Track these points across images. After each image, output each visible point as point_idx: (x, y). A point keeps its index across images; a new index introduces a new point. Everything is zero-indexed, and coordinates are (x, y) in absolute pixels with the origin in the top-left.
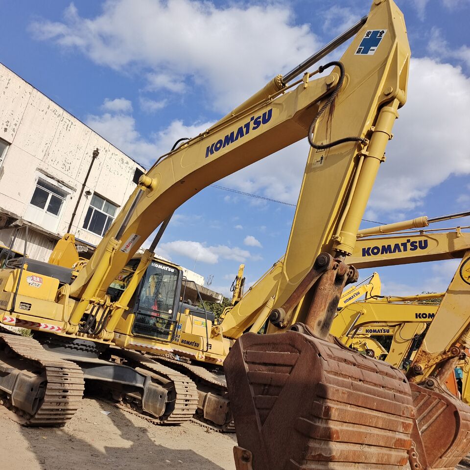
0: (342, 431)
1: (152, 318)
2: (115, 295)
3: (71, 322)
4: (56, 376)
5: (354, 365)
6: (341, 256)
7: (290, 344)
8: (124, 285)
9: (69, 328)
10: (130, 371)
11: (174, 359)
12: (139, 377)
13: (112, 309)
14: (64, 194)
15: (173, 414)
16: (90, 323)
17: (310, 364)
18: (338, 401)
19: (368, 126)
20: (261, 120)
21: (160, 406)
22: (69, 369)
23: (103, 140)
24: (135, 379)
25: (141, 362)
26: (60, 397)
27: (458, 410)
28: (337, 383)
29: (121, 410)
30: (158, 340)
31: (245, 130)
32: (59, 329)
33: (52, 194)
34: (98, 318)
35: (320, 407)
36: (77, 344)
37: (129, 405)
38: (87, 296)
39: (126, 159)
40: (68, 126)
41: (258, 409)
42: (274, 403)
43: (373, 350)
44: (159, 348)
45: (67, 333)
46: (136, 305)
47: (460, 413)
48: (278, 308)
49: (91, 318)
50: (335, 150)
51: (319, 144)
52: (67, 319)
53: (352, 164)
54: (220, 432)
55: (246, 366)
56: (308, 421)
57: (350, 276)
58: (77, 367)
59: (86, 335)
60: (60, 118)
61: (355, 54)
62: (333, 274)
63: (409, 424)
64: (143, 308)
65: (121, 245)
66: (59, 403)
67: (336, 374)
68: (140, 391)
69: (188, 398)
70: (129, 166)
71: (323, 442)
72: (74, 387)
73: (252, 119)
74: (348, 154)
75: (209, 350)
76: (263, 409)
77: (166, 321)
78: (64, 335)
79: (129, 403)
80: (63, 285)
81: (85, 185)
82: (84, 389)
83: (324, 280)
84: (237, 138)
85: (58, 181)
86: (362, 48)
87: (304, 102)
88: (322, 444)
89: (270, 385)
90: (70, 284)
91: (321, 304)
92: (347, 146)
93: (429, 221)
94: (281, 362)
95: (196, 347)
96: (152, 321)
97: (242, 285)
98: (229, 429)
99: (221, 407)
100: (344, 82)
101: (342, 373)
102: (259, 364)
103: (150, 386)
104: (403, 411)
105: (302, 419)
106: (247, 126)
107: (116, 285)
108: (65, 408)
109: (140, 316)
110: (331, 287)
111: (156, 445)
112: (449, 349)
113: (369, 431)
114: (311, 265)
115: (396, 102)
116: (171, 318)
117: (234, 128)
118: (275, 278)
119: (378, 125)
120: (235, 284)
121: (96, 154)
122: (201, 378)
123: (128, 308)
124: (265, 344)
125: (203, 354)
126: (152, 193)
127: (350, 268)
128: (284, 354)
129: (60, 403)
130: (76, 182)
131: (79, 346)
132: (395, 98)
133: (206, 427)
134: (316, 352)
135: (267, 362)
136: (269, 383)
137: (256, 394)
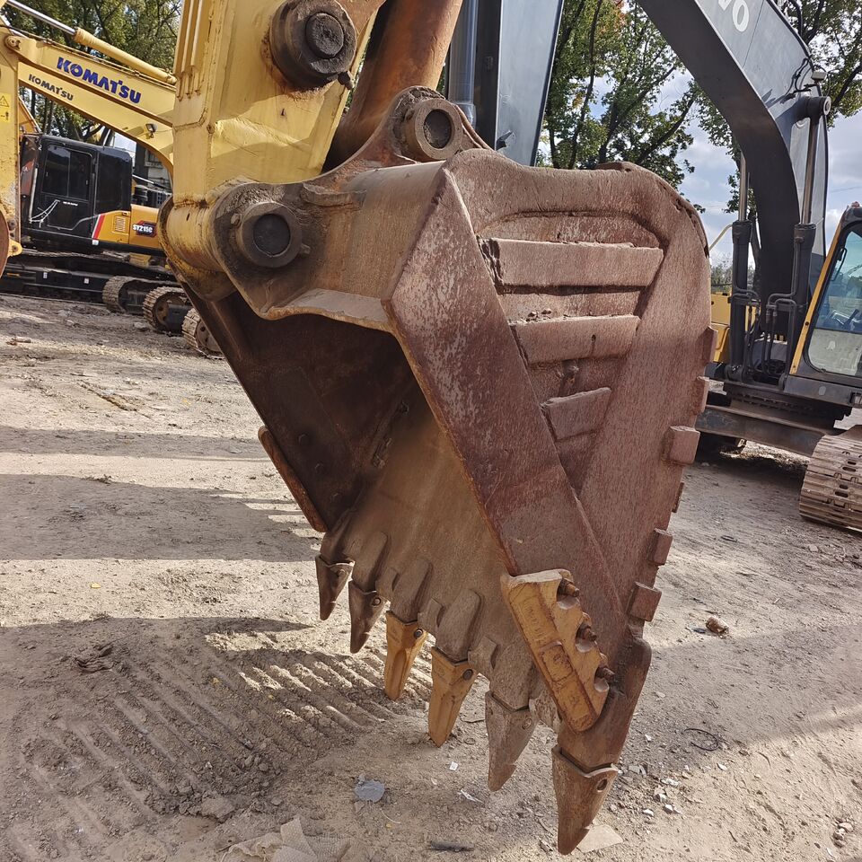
7: (633, 216)
17: (690, 279)
94: (617, 278)
102: (544, 289)
124: (557, 211)
134: (702, 242)
135: (575, 282)
136: (586, 355)
137: (540, 399)
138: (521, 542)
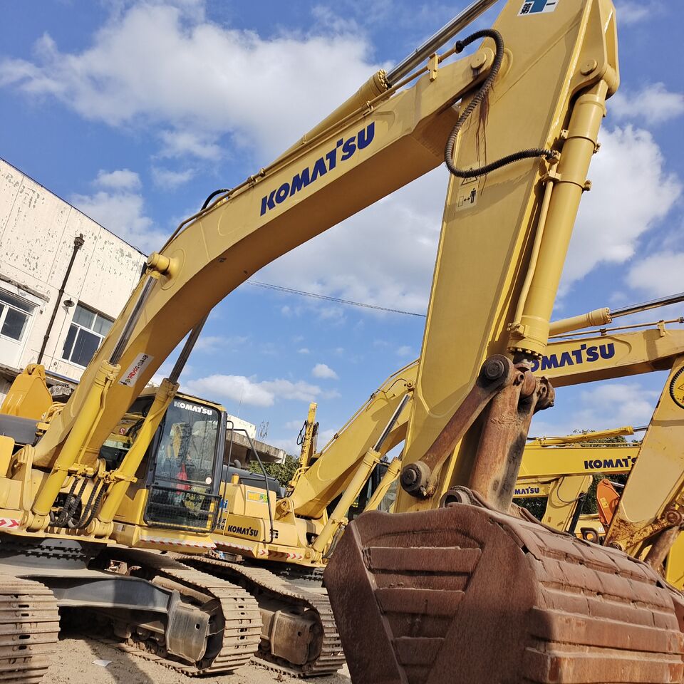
1: (178, 493)
2: (114, 459)
3: (36, 510)
4: (6, 611)
5: (582, 562)
6: (525, 361)
7: (457, 531)
8: (129, 441)
9: (32, 521)
10: (144, 585)
12: (159, 596)
13: (108, 482)
14: (28, 307)
15: (220, 656)
16: (70, 509)
17: (508, 568)
18: (570, 643)
19: (555, 130)
20: (356, 142)
21: (196, 642)
22: (31, 595)
23: (90, 221)
24: (152, 600)
25: (162, 570)
26: (15, 648)
28: (566, 606)
29: (128, 654)
30: (190, 530)
31: (327, 163)
32: (15, 524)
33: (8, 307)
34: (85, 499)
35: (541, 660)
36: (48, 547)
37: (143, 645)
38: (63, 463)
39: (128, 250)
40: (31, 200)
41: (404, 665)
42: (438, 653)
43: (595, 529)
44: (192, 544)
45: (29, 530)
46: (150, 473)
48: (416, 462)
49: (73, 500)
50: (497, 176)
51: (466, 169)
52: (28, 506)
53: (533, 197)
54: (300, 677)
55: (371, 578)
57: (541, 396)
58: (47, 590)
59: (64, 530)
60: (17, 188)
61: (519, 15)
62: (514, 393)
63: (679, 664)
64: (163, 479)
65: (121, 373)
66: (13, 660)
67: (560, 585)
68: (162, 618)
69: (245, 624)
70: (132, 260)
72: (41, 627)
73: (339, 143)
74: (522, 182)
75: (275, 540)
76: (414, 666)
77: (202, 498)
78: (24, 533)
79: (142, 641)
80: (22, 447)
81: (63, 291)
82: (59, 629)
83: (499, 405)
84: (314, 178)
85: (19, 287)
86: (530, 4)
87: (431, 103)
89: (424, 615)
90: (34, 445)
91: (497, 449)
92: (518, 167)
93: (611, 315)
94: (443, 566)
95: (252, 537)
96: (178, 499)
97: (314, 434)
98: (315, 672)
99: (299, 634)
100: (503, 63)
101: (570, 582)
102: (398, 572)
103: (178, 610)
104: (670, 643)
106: (332, 156)
107: (114, 442)
108: (26, 667)
109: (157, 492)
110: (512, 417)
112: (663, 514)
114: (470, 381)
115: (602, 87)
116: (209, 491)
117: (309, 162)
118: (374, 417)
119: (574, 126)
120: (303, 434)
121: (79, 243)
122: (264, 588)
123: (136, 479)
124: (405, 532)
125: (265, 547)
126: (172, 281)
127: (541, 382)
128: (447, 551)
129: (15, 659)
130: (48, 288)
131: (51, 550)
132: (601, 79)
133: (276, 670)
134: (517, 543)
135: (413, 568)
136: (422, 612)
137: (395, 635)
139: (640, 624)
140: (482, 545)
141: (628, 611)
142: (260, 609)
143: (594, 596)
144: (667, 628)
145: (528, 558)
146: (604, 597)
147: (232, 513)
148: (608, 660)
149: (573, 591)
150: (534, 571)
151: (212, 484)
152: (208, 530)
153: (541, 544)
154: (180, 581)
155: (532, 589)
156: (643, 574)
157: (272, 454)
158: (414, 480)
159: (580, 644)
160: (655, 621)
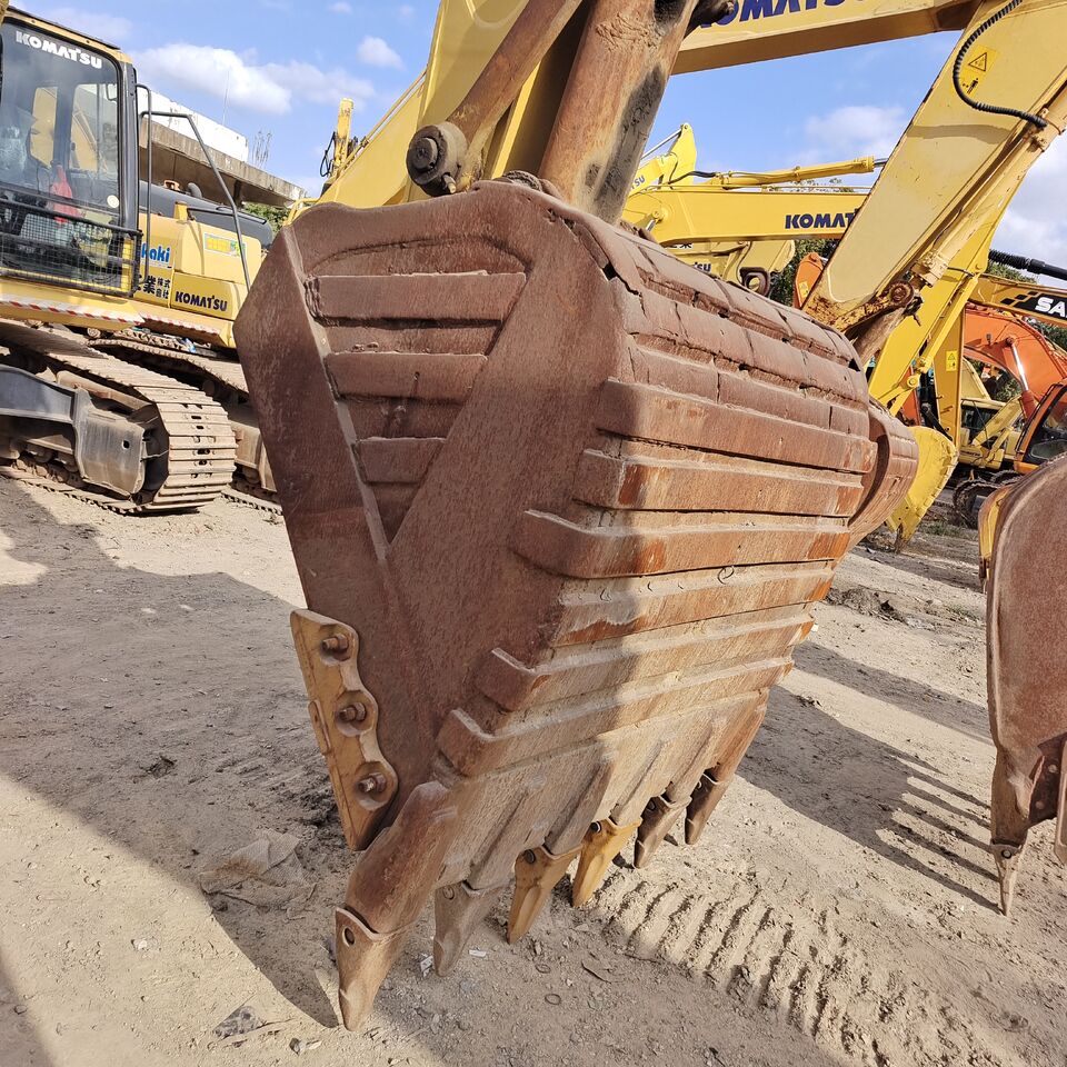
0: (675, 539)
5: (724, 313)
7: (486, 239)
11: (180, 351)
12: (52, 397)
15: (166, 487)
17: (572, 309)
18: (670, 445)
21: (127, 468)
24: (41, 401)
25: (52, 355)
27: (888, 434)
28: (673, 381)
29: (18, 482)
30: (88, 289)
35: (608, 470)
37: (42, 470)
41: (371, 484)
42: (430, 464)
44: (97, 313)
47: (891, 439)
48: (439, 123)
56: (562, 522)
63: (856, 489)
67: (670, 343)
68: (66, 431)
69: (204, 444)
71: (612, 583)
76: (390, 485)
77: (108, 233)
79: (41, 464)
88: (609, 589)
89: (413, 400)
94: (453, 310)
95: (218, 312)
101: (690, 340)
102: (369, 323)
103: (90, 418)
104: (848, 455)
105: (538, 515)
110: (641, 25)
111: (119, 570)
112: (887, 289)
113: (750, 528)
116: (119, 222)
124: (386, 245)
128: (462, 280)
133: (270, 510)
134: (596, 259)
135: (397, 314)
136: (408, 394)
137: (360, 434)
138: (315, 575)
139: (807, 422)
140: (528, 266)
141: (790, 399)
142: (230, 422)
143: (733, 369)
144: (849, 431)
145: (613, 289)
146: (751, 375)
147: (180, 271)
148: (737, 475)
149: (694, 358)
150: (620, 312)
151: (121, 209)
152: (124, 291)
153: (648, 267)
154: (85, 374)
155: (611, 345)
156: (832, 347)
157: (278, 191)
158: (433, 160)
159: (690, 447)
160: (831, 419)
